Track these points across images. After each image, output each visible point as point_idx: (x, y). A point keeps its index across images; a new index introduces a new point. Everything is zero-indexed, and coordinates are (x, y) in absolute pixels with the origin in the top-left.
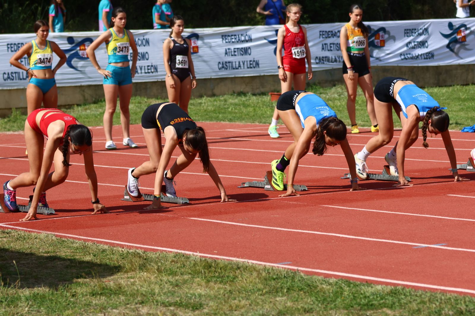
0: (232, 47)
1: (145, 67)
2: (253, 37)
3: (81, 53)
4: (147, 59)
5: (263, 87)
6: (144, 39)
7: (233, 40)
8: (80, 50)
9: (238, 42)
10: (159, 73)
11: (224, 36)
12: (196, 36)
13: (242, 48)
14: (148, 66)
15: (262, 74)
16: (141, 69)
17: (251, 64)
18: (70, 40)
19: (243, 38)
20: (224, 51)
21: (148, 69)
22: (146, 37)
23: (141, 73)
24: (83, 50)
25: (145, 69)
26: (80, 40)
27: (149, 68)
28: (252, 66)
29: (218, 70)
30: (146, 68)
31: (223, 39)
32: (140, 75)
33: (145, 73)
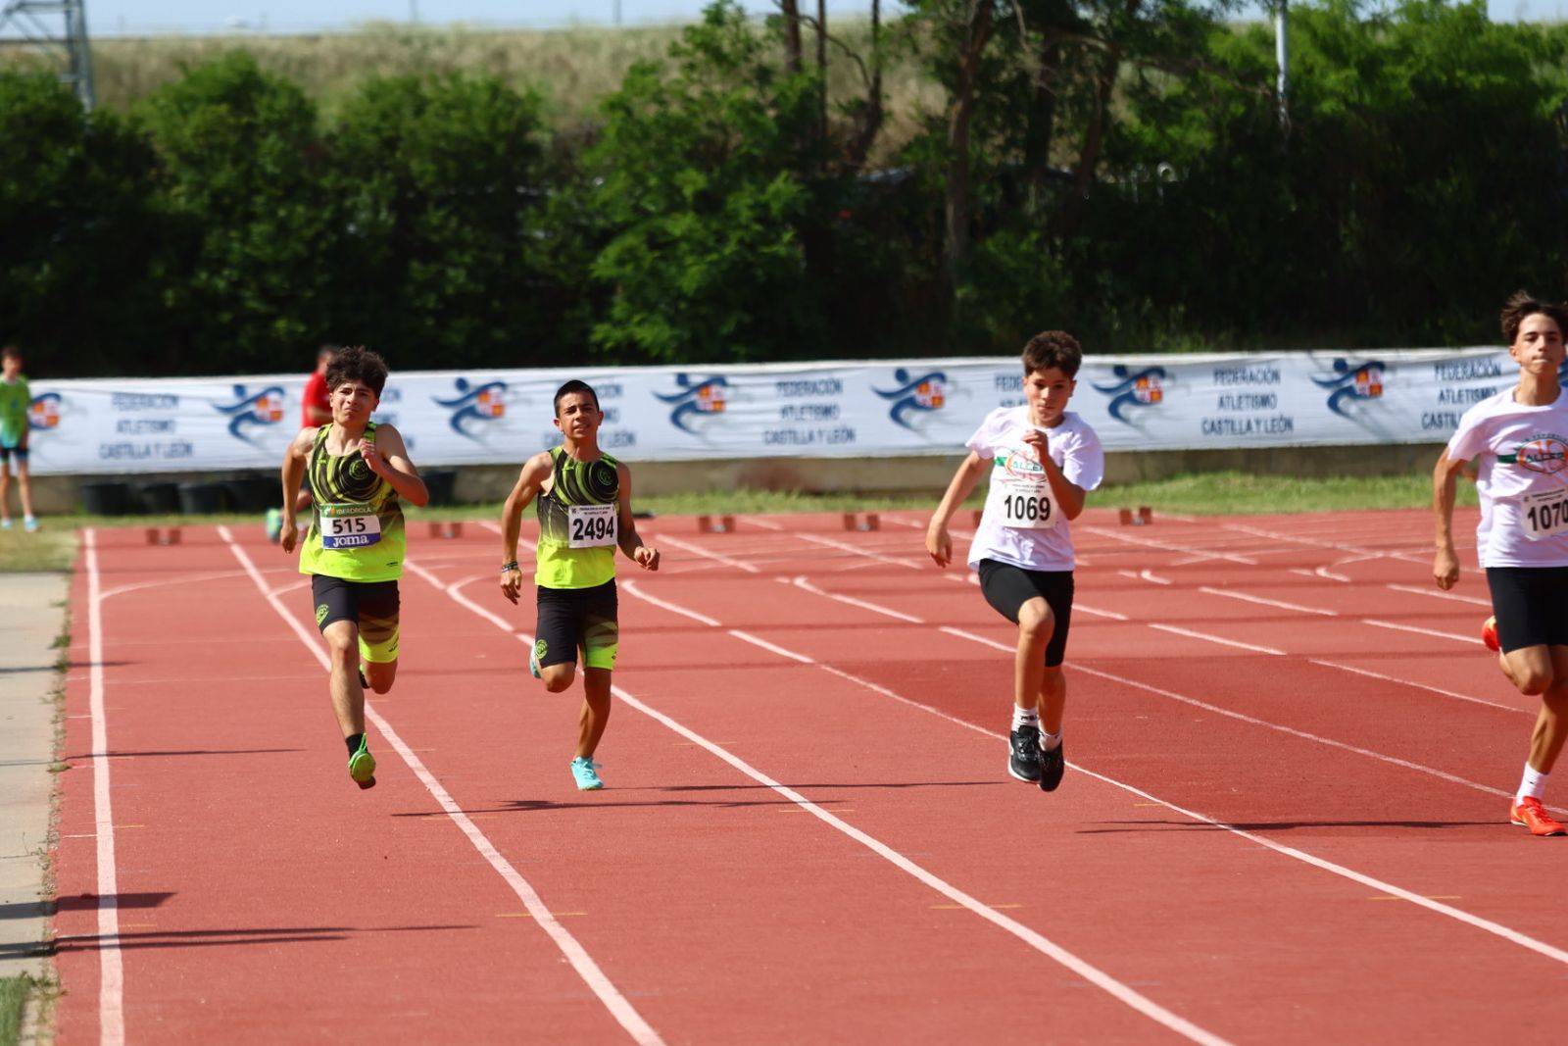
0: (1456, 387)
2: (1504, 368)
3: (1138, 394)
7: (1460, 374)
9: (1469, 377)
11: (1439, 365)
12: (1380, 366)
13: (1477, 390)
18: (1120, 370)
19: (1481, 370)
20: (1437, 393)
22: (1274, 367)
26: (1138, 371)
29: (1421, 428)
31: (1437, 372)
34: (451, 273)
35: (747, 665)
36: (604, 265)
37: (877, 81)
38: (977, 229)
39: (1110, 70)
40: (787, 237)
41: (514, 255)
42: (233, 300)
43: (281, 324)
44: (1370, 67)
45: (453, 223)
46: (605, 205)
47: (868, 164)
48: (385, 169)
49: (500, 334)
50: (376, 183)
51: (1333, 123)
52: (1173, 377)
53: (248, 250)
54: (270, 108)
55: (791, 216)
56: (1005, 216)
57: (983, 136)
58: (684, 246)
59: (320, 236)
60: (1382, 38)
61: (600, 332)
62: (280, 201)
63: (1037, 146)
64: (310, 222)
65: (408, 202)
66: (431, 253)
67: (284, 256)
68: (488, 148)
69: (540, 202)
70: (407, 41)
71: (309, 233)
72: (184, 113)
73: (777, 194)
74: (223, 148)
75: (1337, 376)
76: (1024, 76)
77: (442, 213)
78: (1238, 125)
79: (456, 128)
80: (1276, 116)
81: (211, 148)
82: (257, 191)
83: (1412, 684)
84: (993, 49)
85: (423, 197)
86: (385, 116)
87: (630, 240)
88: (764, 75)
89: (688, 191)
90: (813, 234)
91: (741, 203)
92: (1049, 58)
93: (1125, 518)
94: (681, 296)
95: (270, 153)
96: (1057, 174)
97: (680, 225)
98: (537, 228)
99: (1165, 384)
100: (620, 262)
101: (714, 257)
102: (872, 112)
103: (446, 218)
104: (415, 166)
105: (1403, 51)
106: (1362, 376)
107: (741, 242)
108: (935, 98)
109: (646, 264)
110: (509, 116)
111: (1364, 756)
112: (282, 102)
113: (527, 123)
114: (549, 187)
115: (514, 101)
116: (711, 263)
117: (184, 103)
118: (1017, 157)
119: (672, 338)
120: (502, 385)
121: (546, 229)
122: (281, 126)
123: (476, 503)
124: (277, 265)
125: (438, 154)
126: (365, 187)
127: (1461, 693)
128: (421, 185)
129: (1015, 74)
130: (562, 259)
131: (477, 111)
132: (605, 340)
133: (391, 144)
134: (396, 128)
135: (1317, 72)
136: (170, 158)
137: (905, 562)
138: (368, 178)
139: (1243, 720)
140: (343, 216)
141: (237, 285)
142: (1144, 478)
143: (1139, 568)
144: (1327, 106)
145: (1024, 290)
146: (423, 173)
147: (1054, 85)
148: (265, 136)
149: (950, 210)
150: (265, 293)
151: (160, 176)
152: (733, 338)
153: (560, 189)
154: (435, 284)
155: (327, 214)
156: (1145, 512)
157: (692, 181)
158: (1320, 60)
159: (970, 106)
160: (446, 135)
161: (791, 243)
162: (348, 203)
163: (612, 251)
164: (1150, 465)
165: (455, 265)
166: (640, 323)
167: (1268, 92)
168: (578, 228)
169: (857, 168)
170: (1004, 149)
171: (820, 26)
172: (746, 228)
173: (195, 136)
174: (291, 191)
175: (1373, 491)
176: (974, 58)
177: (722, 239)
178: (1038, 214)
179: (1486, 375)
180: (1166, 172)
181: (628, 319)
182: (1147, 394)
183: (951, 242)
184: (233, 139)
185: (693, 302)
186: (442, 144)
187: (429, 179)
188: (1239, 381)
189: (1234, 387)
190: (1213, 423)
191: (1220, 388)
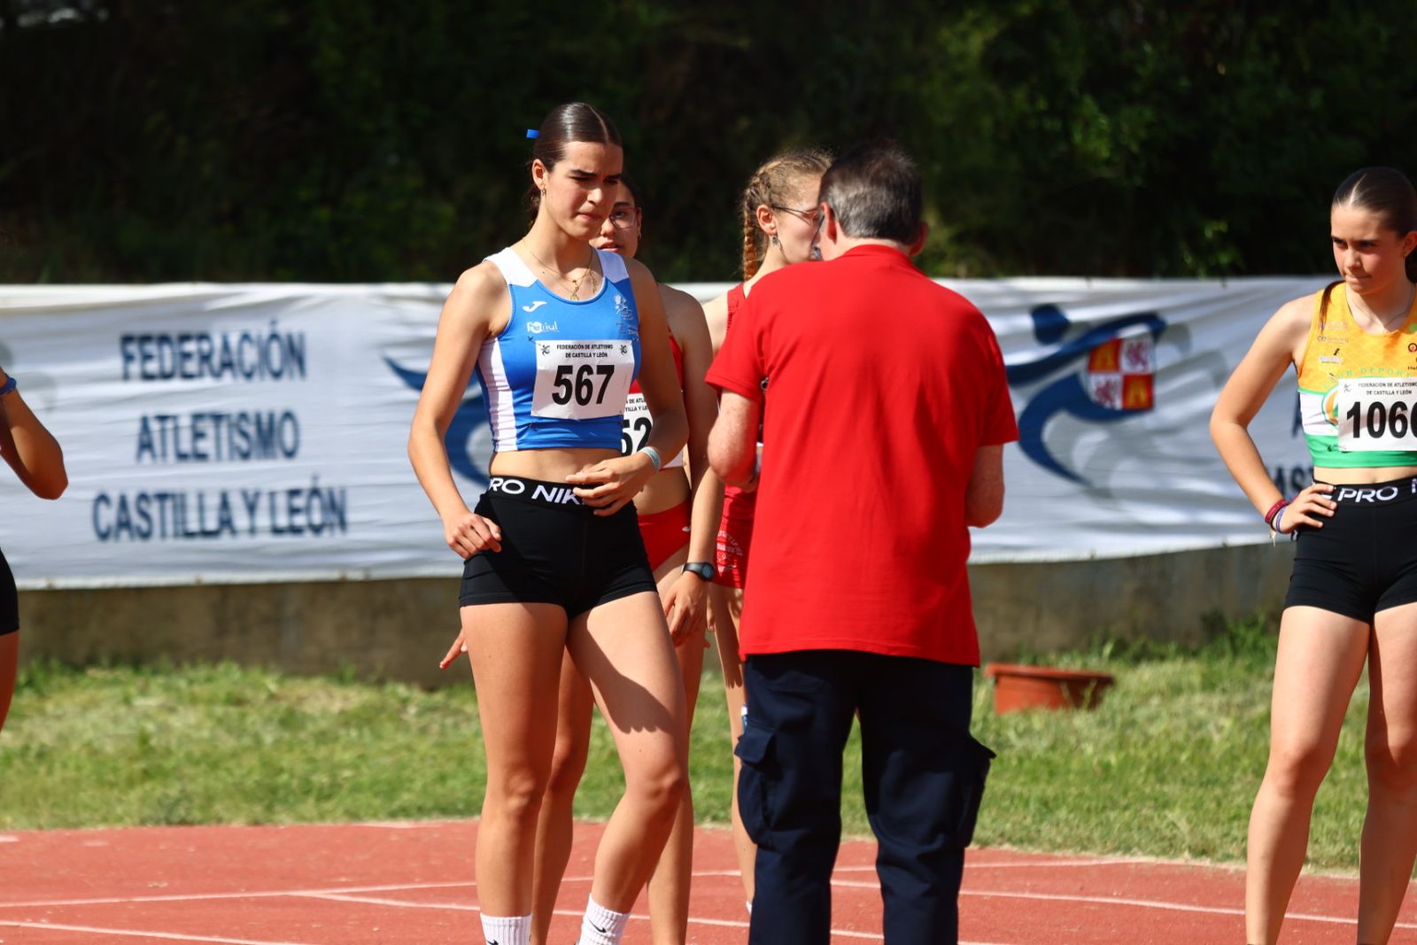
1: (272, 495)
4: (290, 454)
6: (274, 336)
10: (355, 535)
14: (294, 493)
16: (251, 508)
21: (293, 511)
22: (287, 326)
23: (253, 531)
25: (273, 510)
27: (299, 502)
30: (282, 501)
32: (244, 541)
33: (277, 531)
188: (192, 366)
189: (177, 384)
190: (123, 504)
191: (138, 387)
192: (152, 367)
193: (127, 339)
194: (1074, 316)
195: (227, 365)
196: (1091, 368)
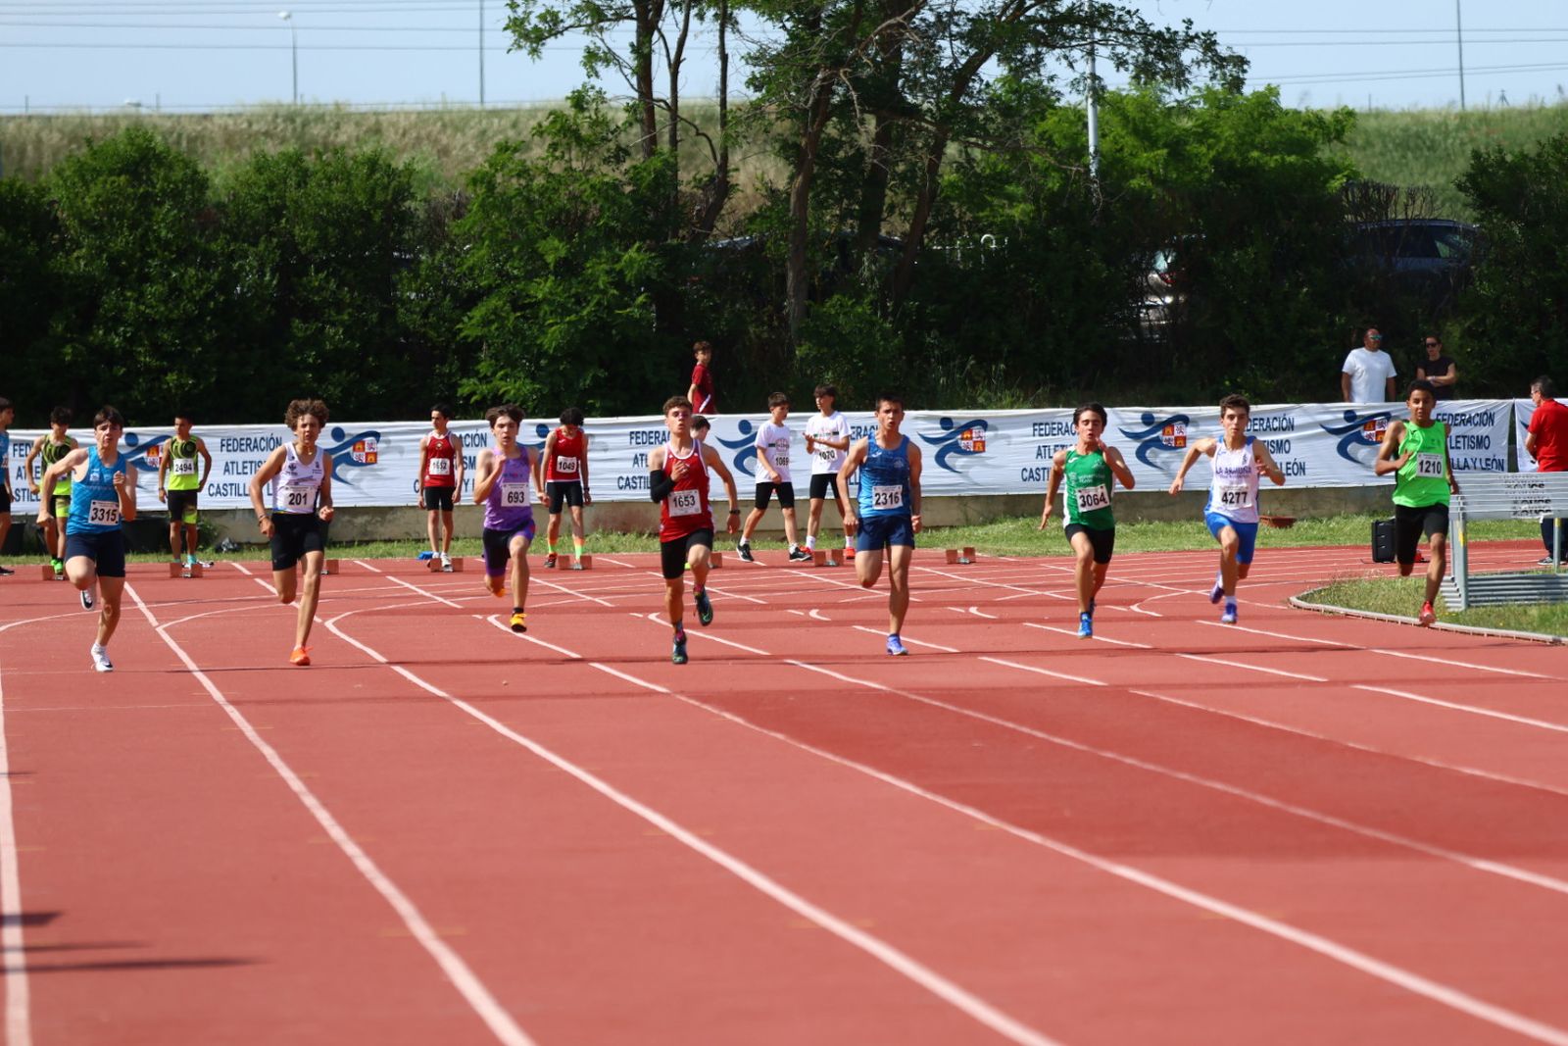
2: (1297, 422)
3: (962, 444)
5: (1315, 508)
7: (1257, 427)
8: (962, 439)
9: (1265, 430)
12: (1185, 420)
15: (1311, 486)
17: (1288, 469)
18: (946, 423)
19: (1276, 424)
24: (967, 439)
26: (963, 423)
28: (1290, 471)
34: (330, 330)
35: (607, 695)
36: (471, 325)
37: (725, 158)
38: (817, 294)
39: (938, 150)
40: (641, 299)
41: (389, 314)
42: (128, 356)
43: (171, 377)
44: (1176, 148)
45: (333, 285)
46: (471, 269)
47: (715, 232)
48: (272, 234)
49: (373, 388)
50: (262, 247)
51: (1140, 199)
52: (995, 429)
53: (142, 308)
54: (166, 179)
55: (644, 281)
56: (841, 279)
57: (821, 205)
58: (546, 308)
59: (209, 296)
60: (1186, 123)
61: (467, 386)
62: (172, 263)
63: (871, 217)
64: (200, 283)
65: (291, 265)
66: (310, 312)
67: (175, 315)
68: (367, 216)
69: (413, 265)
70: (290, 118)
71: (199, 294)
72: (86, 183)
73: (631, 261)
74: (121, 215)
75: (1144, 429)
76: (860, 154)
77: (322, 276)
78: (1054, 198)
79: (336, 197)
80: (1089, 191)
81: (111, 215)
82: (152, 255)
83: (1225, 713)
84: (832, 129)
85: (304, 261)
86: (271, 186)
87: (494, 302)
88: (621, 154)
89: (550, 259)
90: (665, 297)
91: (598, 269)
92: (882, 137)
93: (952, 558)
94: (542, 354)
95: (163, 220)
96: (887, 243)
97: (541, 288)
98: (411, 290)
99: (988, 434)
100: (486, 322)
101: (573, 317)
102: (721, 185)
103: (327, 280)
104: (298, 231)
105: (1204, 133)
106: (1168, 429)
107: (599, 304)
108: (776, 172)
109: (510, 324)
110: (386, 188)
111: (1185, 782)
112: (178, 174)
113: (403, 193)
114: (421, 251)
115: (392, 173)
116: (569, 323)
117: (85, 174)
118: (852, 227)
119: (534, 391)
120: (376, 435)
121: (418, 291)
122: (176, 195)
123: (350, 544)
124: (169, 323)
125: (321, 223)
126: (252, 250)
127: (1272, 720)
128: (303, 250)
129: (851, 152)
130: (432, 319)
131: (356, 183)
132: (473, 393)
133: (277, 212)
134: (282, 197)
135: (1127, 151)
136: (73, 223)
137: (749, 598)
138: (255, 244)
139: (1071, 748)
140: (232, 278)
141: (130, 341)
142: (968, 522)
143: (967, 604)
144: (1136, 183)
145: (858, 349)
146: (307, 238)
147: (885, 162)
148: (160, 204)
149: (791, 274)
150: (157, 349)
151: (63, 240)
152: (588, 393)
153: (432, 253)
154: (315, 340)
155: (215, 277)
156: (969, 552)
157: (554, 249)
158: (1130, 141)
159: (810, 182)
160: (328, 204)
161: (643, 306)
162: (236, 266)
163: (478, 313)
164: (973, 510)
165: (333, 324)
166: (504, 378)
167: (1082, 170)
168: (447, 290)
169: (707, 236)
170: (842, 218)
171: (673, 108)
172: (604, 292)
173: (95, 205)
174: (183, 256)
175: (1179, 534)
176: (815, 139)
177: (580, 300)
178: (872, 278)
179: (1284, 430)
180: (988, 241)
181: (494, 374)
182: (971, 443)
183: (790, 305)
184: (131, 208)
185: (553, 359)
186: (324, 212)
187: (310, 244)
188: (1055, 432)
189: (1050, 437)
190: (1031, 471)
191: (1037, 438)
192: (1043, 432)
193: (1035, 424)
194: (1358, 414)
195: (1067, 431)
196: (1365, 429)
